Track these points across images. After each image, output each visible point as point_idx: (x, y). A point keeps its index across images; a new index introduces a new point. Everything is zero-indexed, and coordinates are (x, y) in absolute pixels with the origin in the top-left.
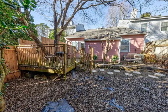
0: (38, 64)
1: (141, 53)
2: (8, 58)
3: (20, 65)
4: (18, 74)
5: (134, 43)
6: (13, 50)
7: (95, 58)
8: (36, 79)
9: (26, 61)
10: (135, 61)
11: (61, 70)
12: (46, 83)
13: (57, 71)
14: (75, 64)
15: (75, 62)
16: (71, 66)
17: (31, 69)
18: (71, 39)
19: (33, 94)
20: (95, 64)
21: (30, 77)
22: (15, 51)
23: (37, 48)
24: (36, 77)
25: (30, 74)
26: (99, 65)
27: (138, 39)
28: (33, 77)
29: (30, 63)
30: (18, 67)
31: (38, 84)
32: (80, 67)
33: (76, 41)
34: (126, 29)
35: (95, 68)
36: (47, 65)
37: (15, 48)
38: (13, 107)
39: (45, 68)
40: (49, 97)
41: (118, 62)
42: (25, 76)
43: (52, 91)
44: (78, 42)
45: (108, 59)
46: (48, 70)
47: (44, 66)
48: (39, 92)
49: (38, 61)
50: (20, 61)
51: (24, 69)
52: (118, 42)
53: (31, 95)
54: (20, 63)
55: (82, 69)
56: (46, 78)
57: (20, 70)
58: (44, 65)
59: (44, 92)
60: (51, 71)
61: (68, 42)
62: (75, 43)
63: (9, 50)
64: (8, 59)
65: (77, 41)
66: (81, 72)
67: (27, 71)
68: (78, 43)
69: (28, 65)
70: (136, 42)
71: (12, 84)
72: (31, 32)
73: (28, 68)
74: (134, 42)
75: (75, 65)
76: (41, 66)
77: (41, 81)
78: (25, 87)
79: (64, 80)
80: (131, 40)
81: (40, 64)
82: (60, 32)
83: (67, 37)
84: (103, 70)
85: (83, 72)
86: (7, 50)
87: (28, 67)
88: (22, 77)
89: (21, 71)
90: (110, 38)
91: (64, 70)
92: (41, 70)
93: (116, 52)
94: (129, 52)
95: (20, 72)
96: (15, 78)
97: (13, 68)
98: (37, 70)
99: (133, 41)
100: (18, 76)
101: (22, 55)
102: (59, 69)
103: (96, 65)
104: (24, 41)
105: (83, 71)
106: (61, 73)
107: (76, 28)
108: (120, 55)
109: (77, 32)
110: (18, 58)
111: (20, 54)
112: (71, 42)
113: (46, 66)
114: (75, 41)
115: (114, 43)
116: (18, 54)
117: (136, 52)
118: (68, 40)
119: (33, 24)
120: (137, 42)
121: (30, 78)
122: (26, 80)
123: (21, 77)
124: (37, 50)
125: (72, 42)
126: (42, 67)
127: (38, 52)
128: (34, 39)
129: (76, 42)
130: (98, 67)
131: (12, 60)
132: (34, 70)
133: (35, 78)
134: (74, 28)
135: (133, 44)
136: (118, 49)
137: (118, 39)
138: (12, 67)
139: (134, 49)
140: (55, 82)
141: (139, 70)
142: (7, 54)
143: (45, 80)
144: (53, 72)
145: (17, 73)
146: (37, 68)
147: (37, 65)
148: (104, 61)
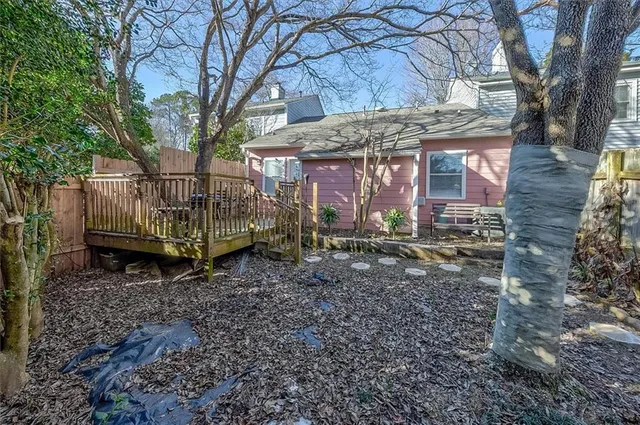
0: (139, 228)
1: (500, 203)
2: (61, 209)
3: (89, 230)
4: (81, 259)
5: (479, 167)
6: (77, 186)
7: (329, 215)
8: (132, 276)
9: (107, 221)
10: (476, 232)
11: (196, 248)
12: (156, 284)
13: (187, 249)
14: (252, 232)
15: (252, 226)
16: (235, 239)
17: (118, 245)
18: (264, 152)
19: (112, 307)
20: (325, 238)
21: (116, 268)
22: (82, 190)
23: (139, 183)
24: (134, 268)
25: (114, 258)
26: (336, 241)
27: (492, 153)
28: (122, 270)
29: (117, 226)
30: (84, 236)
31: (131, 287)
32: (266, 244)
33: (279, 158)
34: (460, 114)
35: (324, 250)
36: (162, 234)
37: (81, 183)
38: (58, 330)
39: (158, 240)
40: (151, 314)
41: (411, 234)
42: (102, 265)
43: (163, 303)
44: (286, 162)
45: (376, 221)
46: (163, 247)
47: (152, 235)
48: (129, 305)
49: (138, 220)
50: (91, 220)
51: (100, 242)
52: (408, 165)
53: (108, 310)
54: (90, 226)
55: (276, 250)
56: (158, 273)
57: (88, 245)
58: (153, 232)
59: (142, 304)
60: (170, 249)
61: (251, 160)
62: (274, 163)
63: (66, 186)
64: (61, 213)
65: (283, 159)
66: (271, 259)
67: (107, 250)
68: (283, 163)
69: (111, 231)
70: (484, 164)
71: (62, 283)
72: (127, 137)
73: (111, 239)
74: (480, 162)
75: (252, 236)
76: (146, 234)
77: (142, 279)
78: (96, 292)
79: (206, 279)
80: (468, 155)
81: (143, 228)
82: (213, 133)
83: (250, 145)
84: (345, 256)
85: (275, 260)
86: (61, 187)
87: (112, 236)
88: (92, 266)
89: (91, 248)
90: (378, 151)
91: (205, 248)
92: (145, 248)
93: (402, 197)
94: (464, 197)
95: (88, 254)
96: (73, 269)
97: (71, 238)
98: (135, 247)
99: (475, 157)
100: (82, 264)
101: (99, 200)
102: (192, 245)
103: (327, 241)
104: (107, 160)
105: (277, 257)
106: (196, 256)
107: (287, 110)
108: (416, 207)
109: (289, 123)
110: (86, 210)
111: (93, 200)
112: (261, 161)
113: (158, 235)
114: (274, 159)
115: (396, 167)
116: (89, 198)
117: (488, 197)
118: (252, 155)
119: (142, 108)
120: (488, 161)
121: (113, 272)
122: (100, 276)
123: (88, 266)
124: (139, 190)
125: (266, 159)
126: (150, 238)
127: (141, 194)
128: (134, 156)
129: (280, 162)
130: (333, 248)
131: (71, 215)
132: (125, 245)
133: (128, 271)
134: (280, 111)
135: (475, 169)
136: (409, 187)
137: (409, 153)
138: (68, 235)
139: (482, 189)
140: (179, 282)
141: (462, 260)
142: (58, 200)
143: (154, 277)
144: (177, 254)
145: (78, 254)
146: (136, 239)
147: (135, 231)
148: (362, 228)
